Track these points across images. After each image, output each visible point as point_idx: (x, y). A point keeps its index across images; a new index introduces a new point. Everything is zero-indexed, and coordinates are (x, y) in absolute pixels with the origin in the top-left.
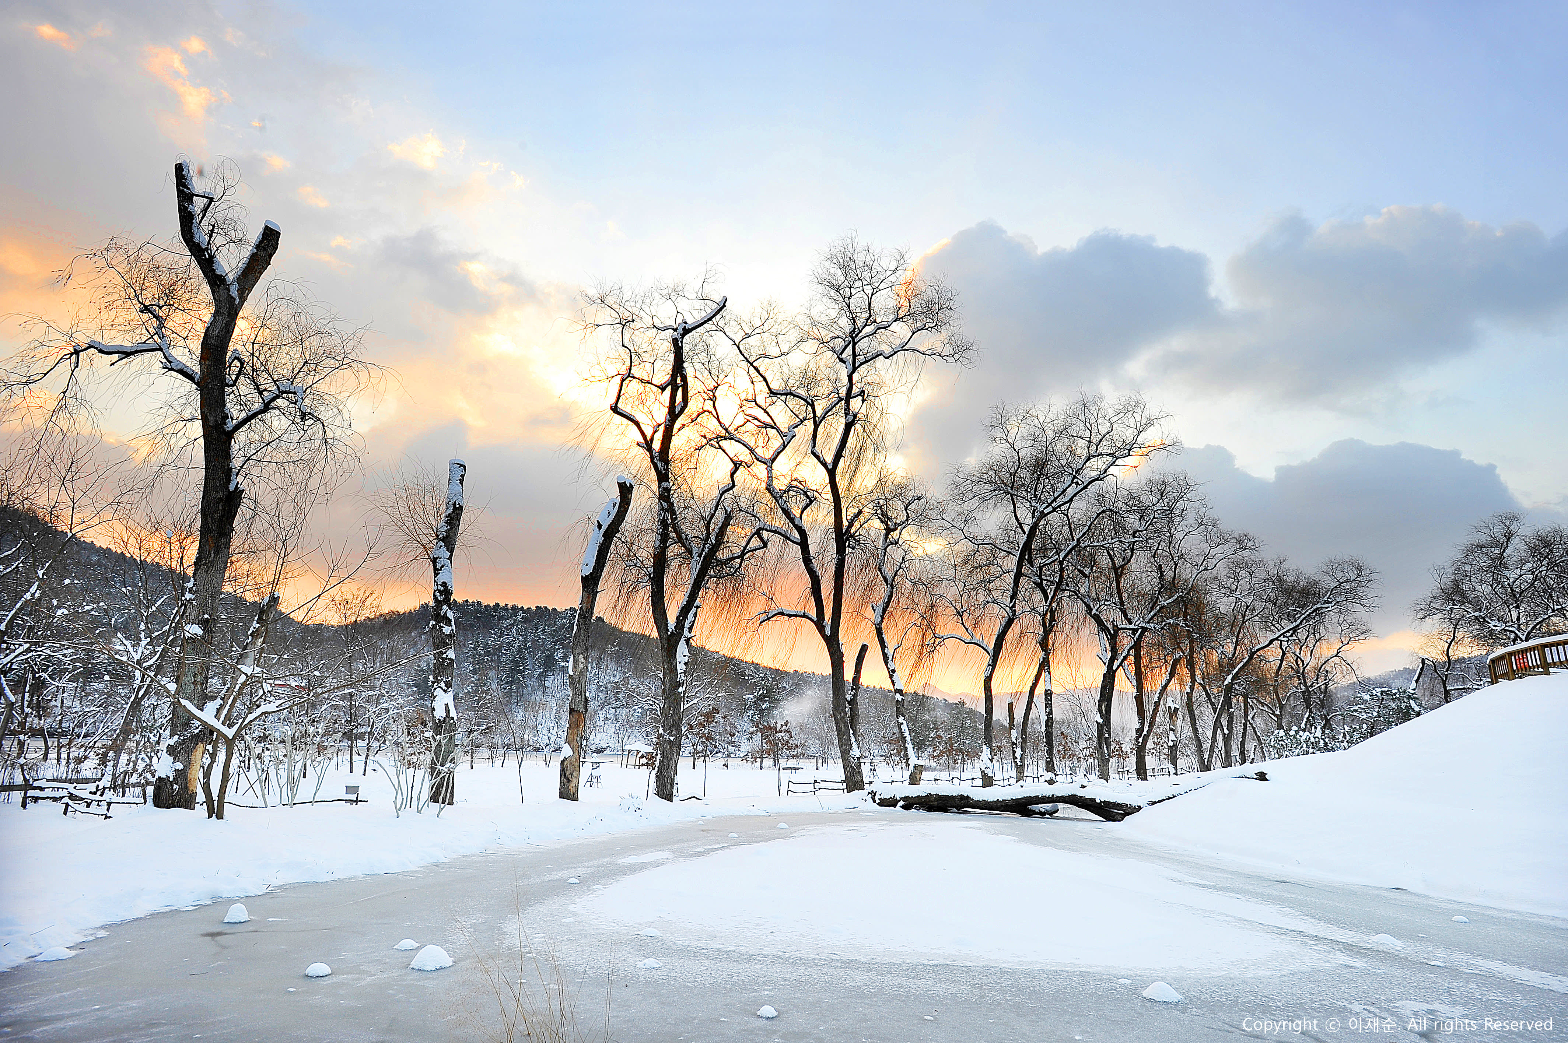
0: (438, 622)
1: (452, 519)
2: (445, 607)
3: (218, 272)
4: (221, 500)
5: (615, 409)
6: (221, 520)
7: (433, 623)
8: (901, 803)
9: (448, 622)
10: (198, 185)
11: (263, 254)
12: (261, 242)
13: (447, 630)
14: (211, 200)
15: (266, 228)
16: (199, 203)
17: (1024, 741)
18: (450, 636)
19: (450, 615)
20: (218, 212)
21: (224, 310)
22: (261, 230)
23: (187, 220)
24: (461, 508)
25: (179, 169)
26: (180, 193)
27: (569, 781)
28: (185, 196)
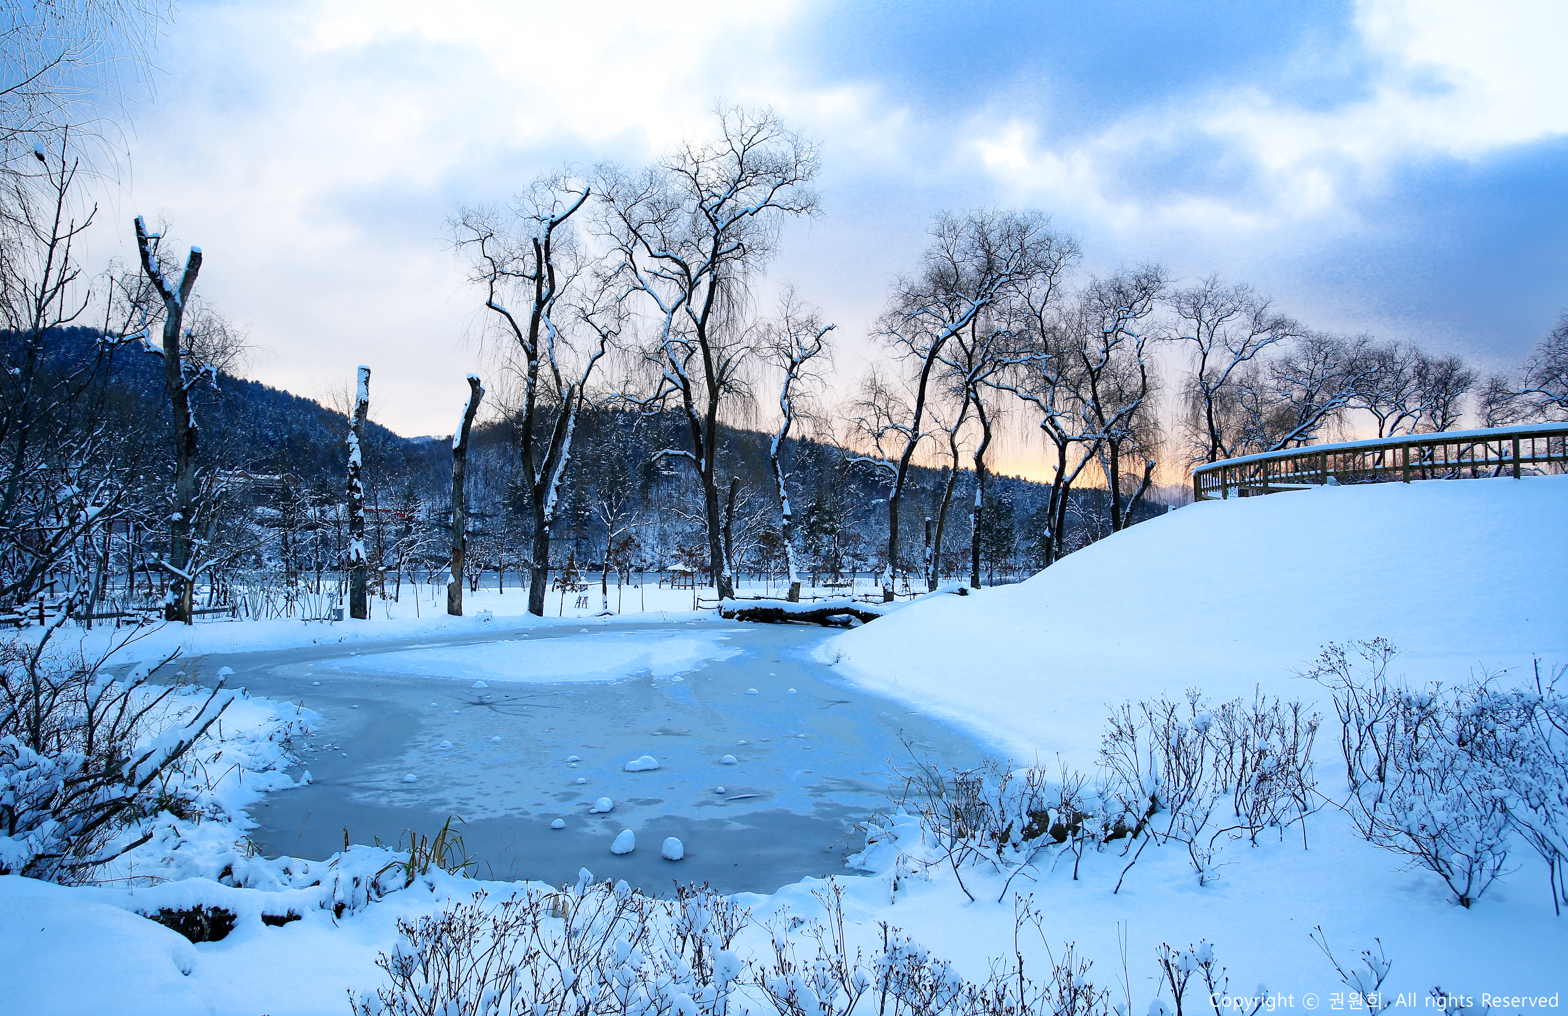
0: (351, 491)
1: (359, 413)
2: (355, 480)
3: (166, 290)
4: (185, 434)
5: (490, 304)
6: (187, 446)
7: (348, 491)
8: (738, 615)
9: (358, 490)
10: (149, 231)
11: (192, 270)
12: (190, 262)
13: (357, 496)
14: (158, 238)
15: (192, 252)
16: (151, 243)
17: (937, 558)
18: (360, 500)
19: (359, 485)
20: (162, 250)
21: (173, 314)
22: (188, 253)
23: (145, 255)
24: (367, 403)
25: (137, 222)
26: (140, 240)
27: (453, 601)
28: (143, 241)
